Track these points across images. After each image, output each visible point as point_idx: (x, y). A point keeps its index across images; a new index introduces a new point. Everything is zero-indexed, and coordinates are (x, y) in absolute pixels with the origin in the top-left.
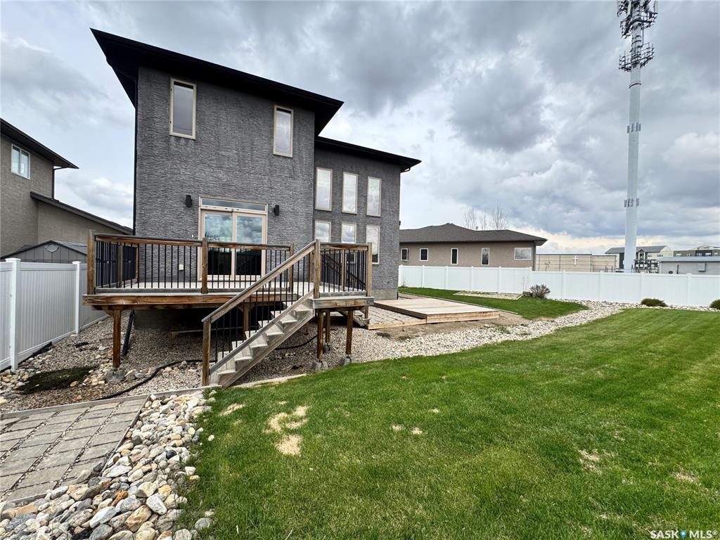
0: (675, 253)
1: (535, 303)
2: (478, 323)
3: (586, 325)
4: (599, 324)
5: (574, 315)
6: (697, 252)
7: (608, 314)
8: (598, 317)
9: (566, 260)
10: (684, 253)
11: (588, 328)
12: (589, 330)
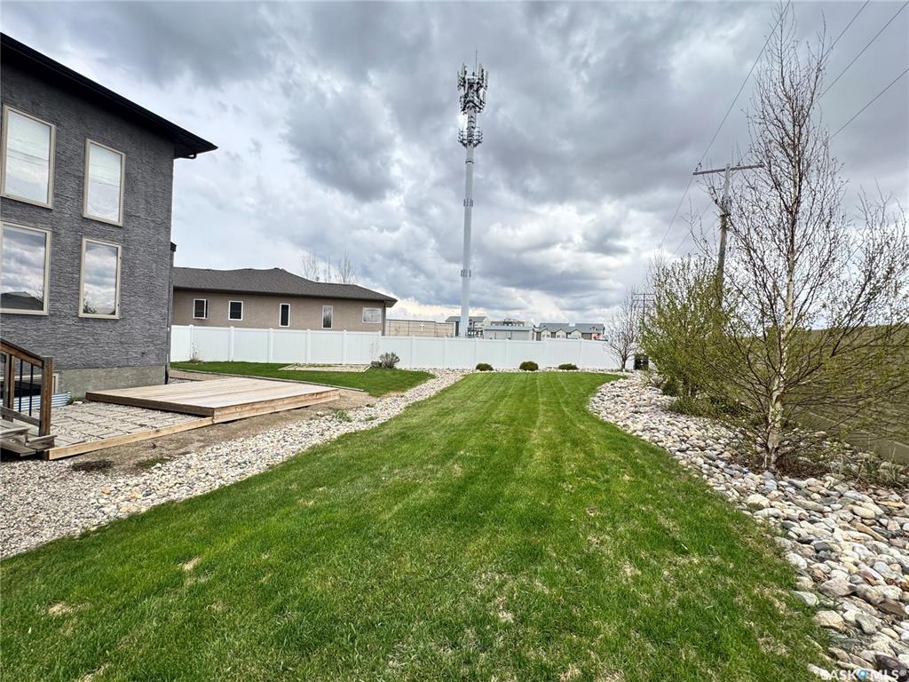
0: (492, 323)
1: (384, 375)
2: (308, 411)
3: (435, 398)
4: (446, 394)
5: (423, 386)
6: (504, 323)
7: (453, 382)
8: (444, 386)
9: (413, 327)
10: (497, 323)
11: (437, 401)
12: (438, 403)
